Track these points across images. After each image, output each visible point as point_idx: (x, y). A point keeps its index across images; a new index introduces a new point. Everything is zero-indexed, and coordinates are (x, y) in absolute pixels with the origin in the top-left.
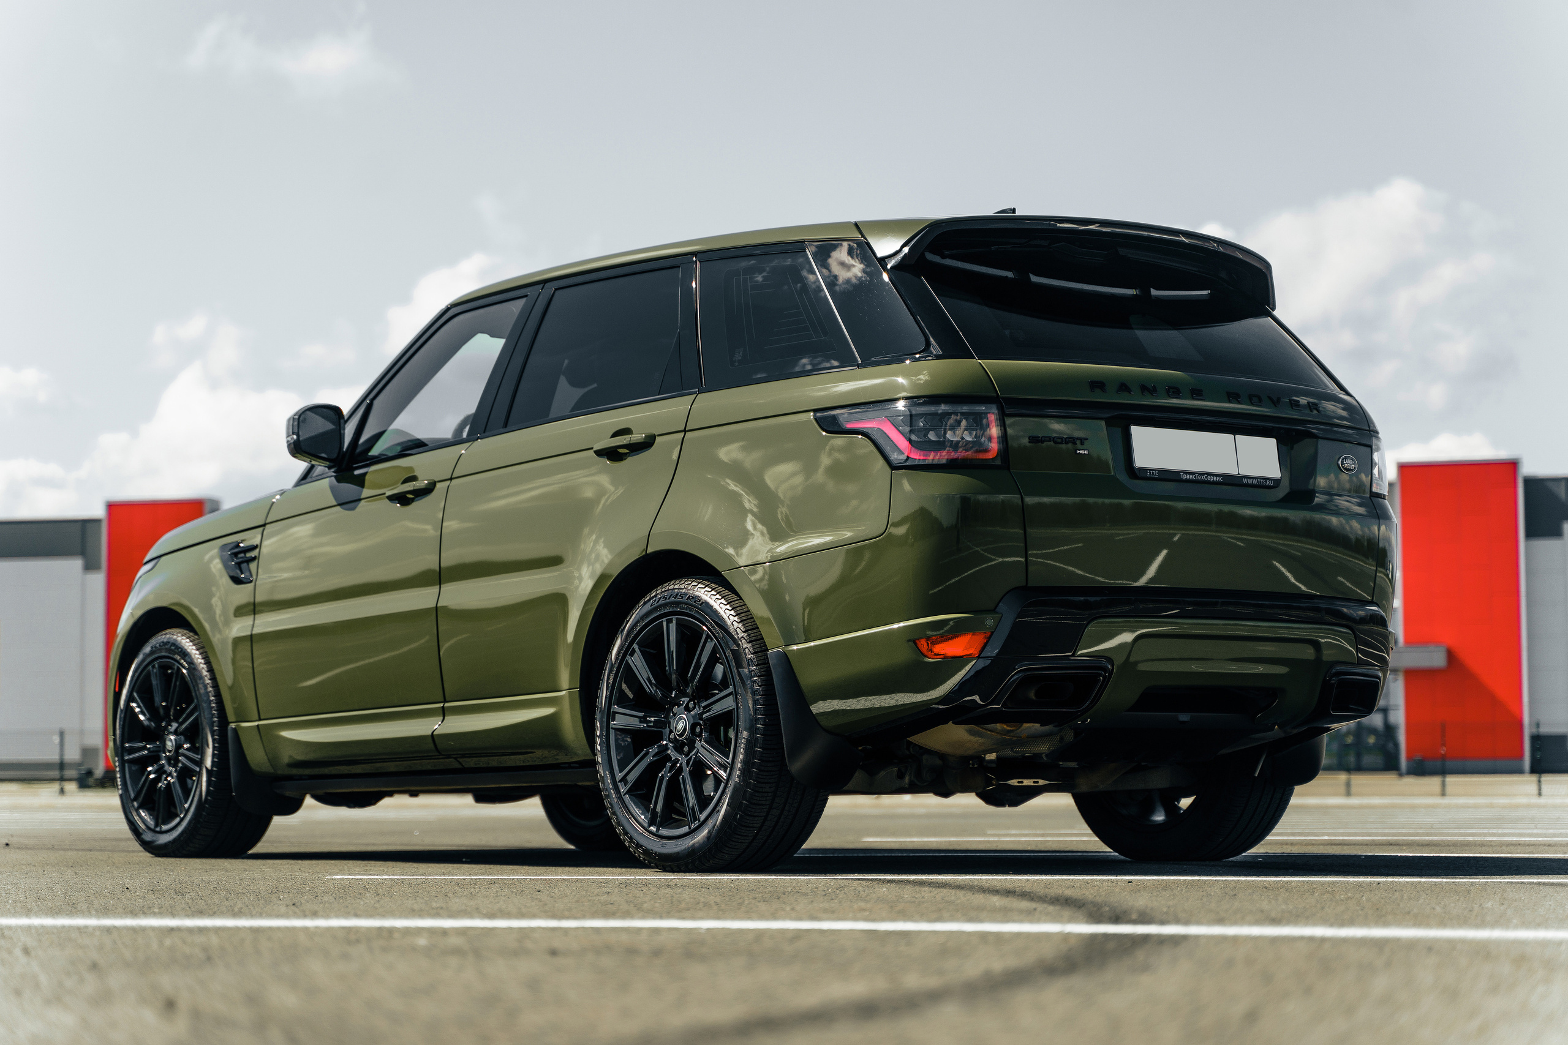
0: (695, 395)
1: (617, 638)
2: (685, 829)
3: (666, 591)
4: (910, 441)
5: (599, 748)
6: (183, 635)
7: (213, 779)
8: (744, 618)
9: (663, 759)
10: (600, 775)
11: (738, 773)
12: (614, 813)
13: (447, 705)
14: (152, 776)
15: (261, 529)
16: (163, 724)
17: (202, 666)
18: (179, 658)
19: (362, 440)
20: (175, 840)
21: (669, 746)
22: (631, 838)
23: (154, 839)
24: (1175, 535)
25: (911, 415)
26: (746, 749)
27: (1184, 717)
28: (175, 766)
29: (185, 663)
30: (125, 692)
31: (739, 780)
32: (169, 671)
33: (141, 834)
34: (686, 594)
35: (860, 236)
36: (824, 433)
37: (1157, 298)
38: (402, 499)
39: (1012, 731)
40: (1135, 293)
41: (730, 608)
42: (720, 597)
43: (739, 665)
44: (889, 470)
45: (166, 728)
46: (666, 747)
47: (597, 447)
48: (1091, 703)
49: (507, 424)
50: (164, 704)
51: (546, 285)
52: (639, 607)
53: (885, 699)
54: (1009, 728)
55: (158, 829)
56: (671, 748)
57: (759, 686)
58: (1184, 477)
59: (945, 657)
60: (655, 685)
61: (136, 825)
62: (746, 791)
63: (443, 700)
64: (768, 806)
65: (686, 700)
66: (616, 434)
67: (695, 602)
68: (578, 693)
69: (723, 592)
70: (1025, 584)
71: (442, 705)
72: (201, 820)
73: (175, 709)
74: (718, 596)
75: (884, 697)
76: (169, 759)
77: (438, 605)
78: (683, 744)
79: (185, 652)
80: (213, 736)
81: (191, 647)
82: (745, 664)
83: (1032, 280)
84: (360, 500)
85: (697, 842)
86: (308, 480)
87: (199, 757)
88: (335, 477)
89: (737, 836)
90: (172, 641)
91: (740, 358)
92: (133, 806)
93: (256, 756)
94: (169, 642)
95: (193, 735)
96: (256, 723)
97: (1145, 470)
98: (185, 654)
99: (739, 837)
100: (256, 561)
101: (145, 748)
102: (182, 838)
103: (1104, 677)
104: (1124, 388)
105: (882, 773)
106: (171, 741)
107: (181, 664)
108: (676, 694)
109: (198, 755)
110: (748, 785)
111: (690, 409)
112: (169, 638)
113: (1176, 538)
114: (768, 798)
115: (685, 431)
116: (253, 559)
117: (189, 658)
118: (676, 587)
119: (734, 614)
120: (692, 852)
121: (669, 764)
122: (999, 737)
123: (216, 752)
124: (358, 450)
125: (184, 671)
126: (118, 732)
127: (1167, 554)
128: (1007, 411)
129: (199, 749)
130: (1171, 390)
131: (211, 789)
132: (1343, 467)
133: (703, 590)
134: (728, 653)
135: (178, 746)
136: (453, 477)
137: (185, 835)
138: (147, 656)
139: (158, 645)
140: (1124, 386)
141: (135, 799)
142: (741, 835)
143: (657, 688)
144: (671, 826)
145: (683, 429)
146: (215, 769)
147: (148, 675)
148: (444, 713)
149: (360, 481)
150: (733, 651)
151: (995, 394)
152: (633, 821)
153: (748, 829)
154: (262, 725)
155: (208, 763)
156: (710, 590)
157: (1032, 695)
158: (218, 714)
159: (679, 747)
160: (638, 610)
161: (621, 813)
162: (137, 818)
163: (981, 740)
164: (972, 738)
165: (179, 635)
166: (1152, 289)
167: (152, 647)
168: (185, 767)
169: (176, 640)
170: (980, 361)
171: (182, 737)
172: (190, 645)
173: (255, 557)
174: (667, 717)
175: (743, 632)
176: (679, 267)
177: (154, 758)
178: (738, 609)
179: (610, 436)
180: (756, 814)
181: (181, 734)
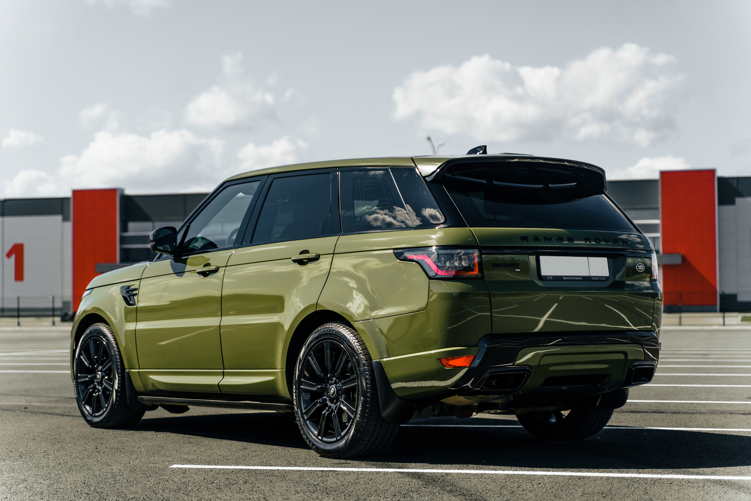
0: (339, 236)
1: (303, 347)
2: (335, 439)
3: (325, 328)
4: (438, 266)
5: (295, 398)
6: (104, 327)
7: (119, 394)
8: (361, 344)
9: (324, 405)
10: (296, 410)
11: (359, 416)
12: (302, 429)
13: (225, 371)
14: (91, 390)
15: (139, 281)
16: (95, 366)
17: (113, 342)
18: (102, 337)
19: (186, 241)
20: (101, 421)
21: (327, 399)
22: (310, 441)
23: (92, 419)
24: (560, 296)
25: (438, 254)
26: (362, 405)
27: (564, 388)
28: (101, 386)
29: (105, 340)
30: (78, 350)
31: (359, 419)
32: (98, 343)
33: (86, 417)
34: (334, 330)
35: (414, 165)
36: (398, 260)
37: (552, 188)
38: (205, 274)
39: (485, 397)
40: (542, 186)
41: (355, 339)
42: (350, 333)
43: (359, 366)
44: (428, 279)
45: (97, 368)
46: (325, 400)
47: (293, 258)
48: (521, 386)
49: (252, 243)
50: (96, 357)
51: (269, 176)
52: (313, 334)
53: (427, 383)
54: (484, 396)
55: (94, 415)
56: (328, 400)
57: (368, 376)
58: (565, 278)
59: (454, 367)
60: (320, 371)
61: (84, 412)
62: (362, 425)
63: (223, 368)
64: (372, 431)
65: (334, 379)
66: (302, 253)
67: (339, 334)
68: (285, 371)
69: (352, 331)
70: (491, 333)
71: (223, 370)
72: (113, 413)
73: (101, 360)
74: (349, 333)
75: (427, 382)
76: (98, 383)
77: (221, 325)
78: (333, 399)
79: (105, 335)
80: (118, 375)
81: (108, 333)
82: (362, 366)
83: (494, 183)
84: (184, 272)
85: (340, 446)
86: (161, 259)
87: (112, 383)
88: (173, 259)
89: (358, 444)
90: (99, 329)
91: (359, 220)
92: (82, 403)
93: (138, 385)
94: (98, 330)
95: (109, 372)
96: (138, 370)
97: (546, 277)
98: (105, 336)
99: (360, 445)
100: (137, 295)
101: (87, 377)
102: (104, 420)
103: (527, 375)
104: (537, 239)
105: (425, 409)
106: (99, 375)
107: (103, 340)
108: (330, 375)
109: (111, 382)
110: (363, 422)
111: (336, 243)
112: (98, 327)
113: (560, 298)
114: (372, 427)
115: (334, 254)
116: (136, 295)
117: (107, 337)
118: (330, 326)
119: (357, 342)
120: (338, 450)
121: (327, 408)
122: (479, 400)
123: (120, 382)
124: (184, 245)
125: (105, 343)
126: (75, 369)
127: (557, 305)
128: (483, 252)
129: (111, 380)
130: (559, 239)
131: (118, 399)
132: (638, 269)
133: (342, 329)
134: (354, 360)
135: (103, 377)
136: (227, 265)
137: (106, 419)
138: (87, 335)
139: (93, 330)
140: (537, 238)
141: (83, 400)
142: (360, 444)
143: (322, 373)
144: (328, 437)
145: (333, 253)
146: (119, 390)
147: (88, 344)
148: (224, 374)
149: (185, 262)
150: (356, 359)
151: (477, 245)
152: (310, 433)
153: (363, 441)
154: (140, 371)
155: (116, 386)
156: (346, 329)
157: (494, 383)
158: (120, 364)
159: (332, 401)
160: (312, 336)
161: (305, 429)
162: (84, 409)
163: (470, 401)
164: (466, 400)
165: (102, 326)
166: (549, 184)
167: (90, 331)
168: (105, 387)
169: (101, 329)
170: (470, 228)
171: (104, 373)
172: (107, 332)
173: (137, 294)
174: (326, 385)
175: (361, 350)
176: (331, 173)
177: (91, 381)
178: (358, 339)
179: (299, 253)
180: (367, 435)
181: (104, 372)
